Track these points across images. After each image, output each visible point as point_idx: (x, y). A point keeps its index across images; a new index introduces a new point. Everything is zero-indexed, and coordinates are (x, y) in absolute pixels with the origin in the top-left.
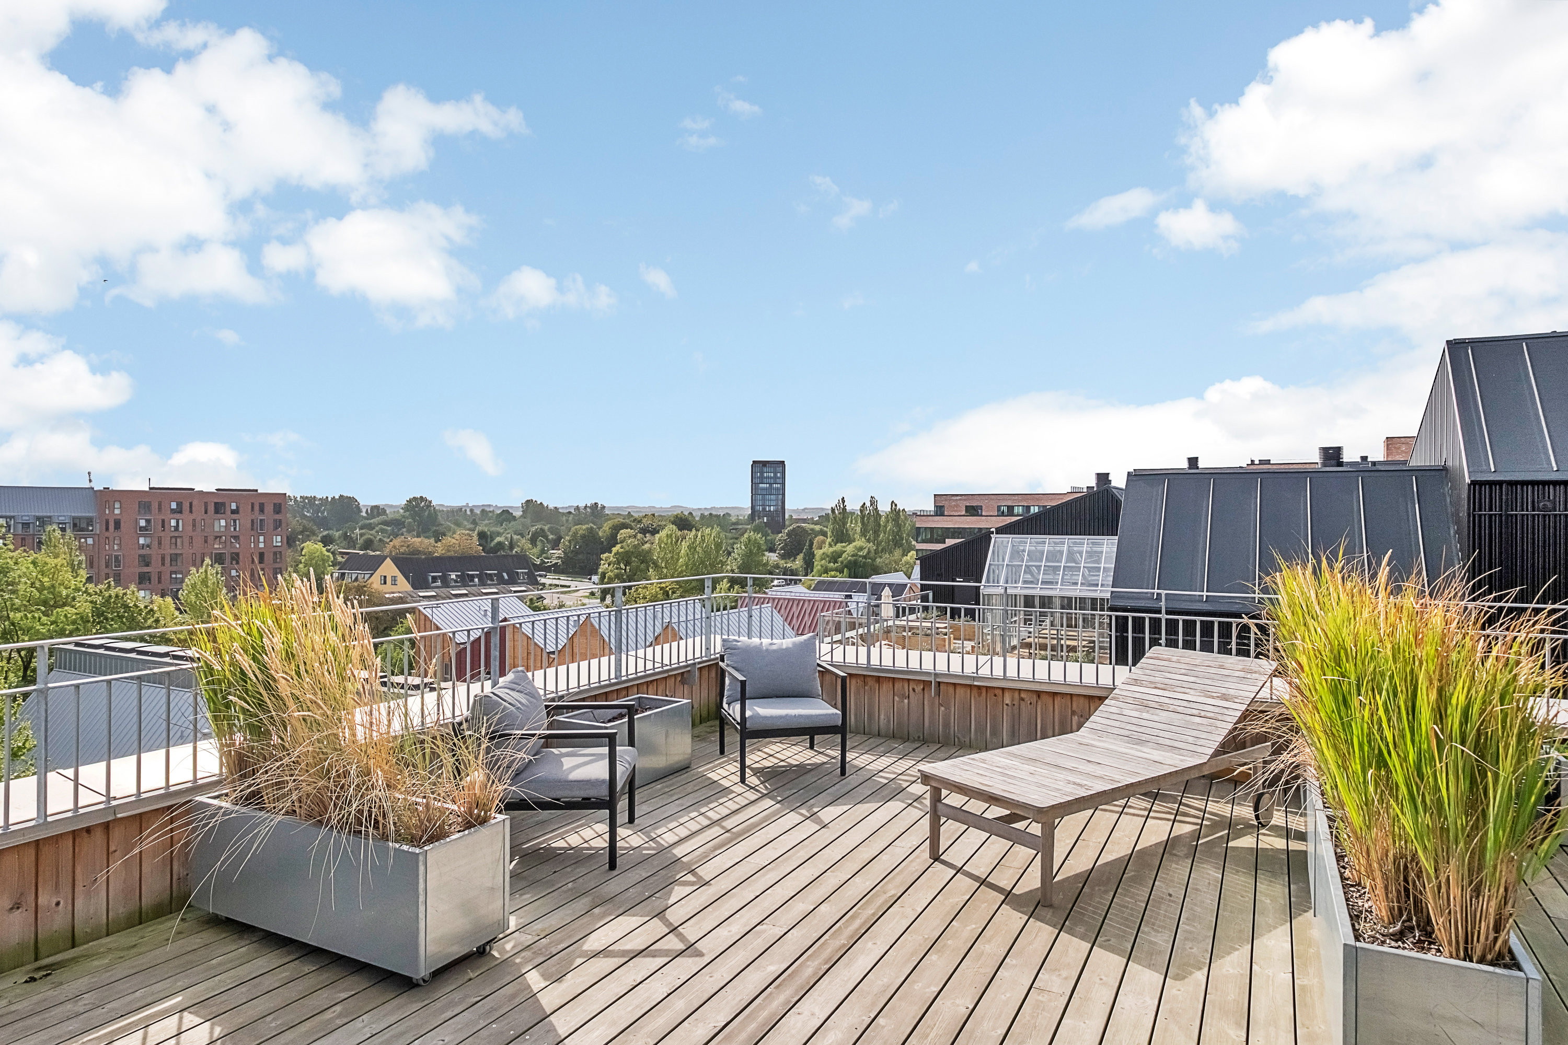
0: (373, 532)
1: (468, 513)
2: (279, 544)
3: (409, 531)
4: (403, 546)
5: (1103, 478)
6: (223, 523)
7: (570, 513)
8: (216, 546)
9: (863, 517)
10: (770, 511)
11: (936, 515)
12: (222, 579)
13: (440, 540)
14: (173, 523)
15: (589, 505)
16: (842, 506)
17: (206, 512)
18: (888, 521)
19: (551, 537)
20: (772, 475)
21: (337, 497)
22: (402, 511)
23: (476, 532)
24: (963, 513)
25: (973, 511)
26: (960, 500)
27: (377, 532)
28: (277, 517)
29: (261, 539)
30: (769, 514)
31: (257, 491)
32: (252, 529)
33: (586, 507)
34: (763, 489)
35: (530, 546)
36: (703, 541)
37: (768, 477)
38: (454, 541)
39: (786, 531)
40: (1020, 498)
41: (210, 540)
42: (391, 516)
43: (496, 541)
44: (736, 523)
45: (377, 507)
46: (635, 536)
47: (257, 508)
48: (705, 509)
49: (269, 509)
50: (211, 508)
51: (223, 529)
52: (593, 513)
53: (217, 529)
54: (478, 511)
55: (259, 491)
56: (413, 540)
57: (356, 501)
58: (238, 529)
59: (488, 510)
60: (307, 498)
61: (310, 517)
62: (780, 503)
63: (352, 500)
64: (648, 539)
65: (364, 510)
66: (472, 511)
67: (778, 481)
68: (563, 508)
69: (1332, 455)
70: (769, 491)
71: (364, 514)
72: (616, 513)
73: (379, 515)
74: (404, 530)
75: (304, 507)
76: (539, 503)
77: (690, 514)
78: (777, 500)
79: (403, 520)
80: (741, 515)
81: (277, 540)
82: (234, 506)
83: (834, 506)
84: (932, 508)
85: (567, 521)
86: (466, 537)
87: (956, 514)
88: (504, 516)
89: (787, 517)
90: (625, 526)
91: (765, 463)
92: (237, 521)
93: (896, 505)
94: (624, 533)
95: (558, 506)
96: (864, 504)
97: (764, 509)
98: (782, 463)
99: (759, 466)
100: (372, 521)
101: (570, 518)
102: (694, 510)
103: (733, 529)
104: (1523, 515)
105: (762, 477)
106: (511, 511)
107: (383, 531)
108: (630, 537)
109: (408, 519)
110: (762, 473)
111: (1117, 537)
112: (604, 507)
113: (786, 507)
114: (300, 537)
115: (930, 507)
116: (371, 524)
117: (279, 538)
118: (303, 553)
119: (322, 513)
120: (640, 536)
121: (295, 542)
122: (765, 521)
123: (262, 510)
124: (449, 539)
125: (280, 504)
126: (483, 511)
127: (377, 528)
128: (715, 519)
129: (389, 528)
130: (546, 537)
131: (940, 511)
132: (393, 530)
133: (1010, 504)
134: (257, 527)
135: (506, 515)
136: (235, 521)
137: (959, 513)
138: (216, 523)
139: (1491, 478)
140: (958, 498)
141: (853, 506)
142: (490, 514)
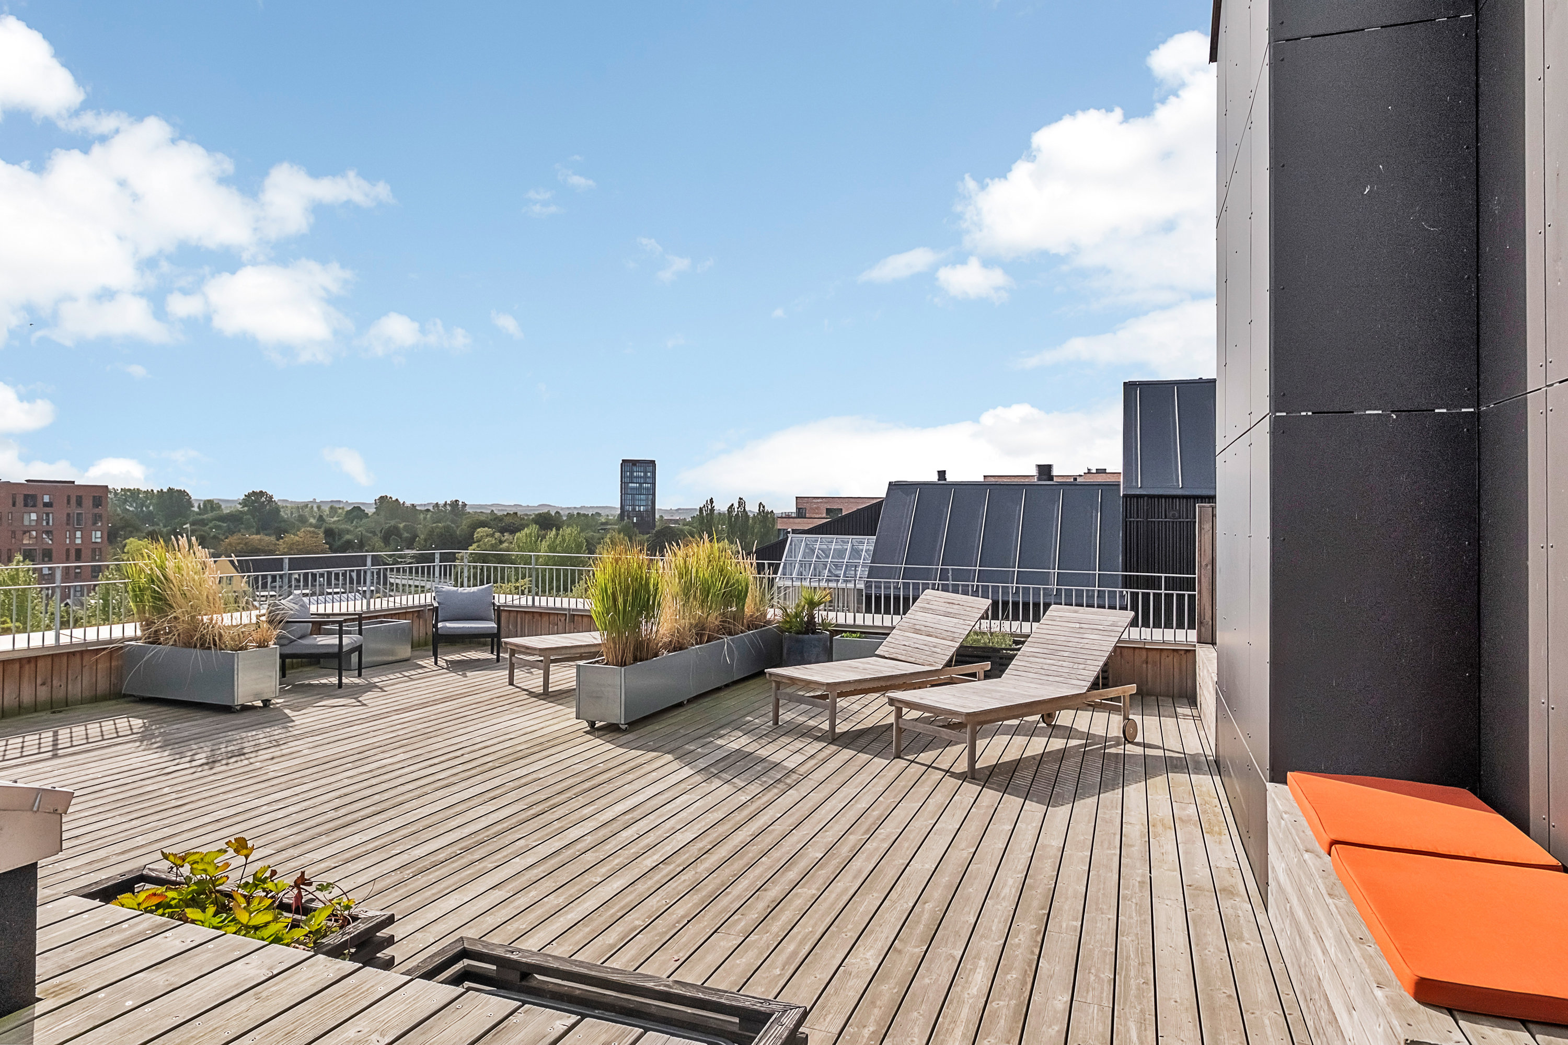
0: (207, 528)
1: (315, 509)
2: (99, 540)
3: (248, 528)
4: (240, 543)
6: (34, 516)
7: (428, 510)
8: (25, 542)
9: (730, 519)
10: (640, 511)
11: (798, 517)
12: (34, 576)
13: (282, 538)
15: (449, 502)
16: (709, 507)
17: (14, 505)
18: (755, 523)
19: (406, 535)
20: (642, 474)
21: (165, 490)
22: (239, 507)
23: (322, 529)
24: (824, 515)
25: (833, 513)
26: (821, 502)
27: (211, 528)
28: (96, 511)
29: (78, 534)
30: (639, 514)
31: (74, 482)
32: (68, 524)
33: (446, 504)
34: (632, 488)
35: (382, 544)
36: (564, 540)
37: (637, 477)
38: (297, 538)
39: (654, 532)
41: (19, 534)
42: (226, 511)
43: (344, 539)
44: (606, 523)
45: (210, 502)
46: (492, 535)
47: (73, 501)
48: (575, 508)
49: (88, 502)
50: (20, 501)
51: (34, 523)
52: (453, 511)
53: (26, 523)
54: (326, 509)
55: (76, 483)
56: (252, 537)
57: (188, 494)
58: (51, 523)
59: (337, 506)
60: (129, 490)
61: (133, 511)
62: (650, 503)
63: (183, 493)
64: (506, 537)
65: (196, 505)
66: (319, 508)
67: (648, 480)
68: (421, 505)
69: (1045, 471)
70: (639, 491)
71: (196, 509)
72: (479, 511)
73: (213, 509)
74: (243, 526)
75: (126, 501)
76: (394, 499)
77: (557, 512)
78: (647, 499)
79: (241, 515)
80: (612, 515)
81: (97, 536)
82: (46, 499)
83: (702, 506)
84: (794, 510)
85: (425, 519)
86: (312, 535)
87: (817, 516)
88: (355, 513)
89: (657, 516)
90: (483, 524)
91: (634, 463)
92: (51, 515)
93: (764, 507)
94: (481, 531)
95: (416, 503)
96: (733, 505)
97: (634, 510)
98: (653, 462)
99: (628, 465)
100: (205, 517)
101: (428, 516)
102: (562, 509)
103: (602, 529)
104: (1159, 522)
105: (631, 476)
106: (362, 508)
107: (217, 527)
108: (487, 536)
109: (246, 515)
110: (632, 472)
111: (875, 537)
112: (466, 505)
113: (657, 507)
114: (122, 533)
115: (792, 509)
116: (203, 520)
117: (99, 534)
118: (126, 550)
119: (148, 507)
120: (497, 535)
121: (116, 538)
122: (635, 521)
123: (79, 503)
124: (292, 536)
125: (100, 497)
126: (331, 508)
127: (211, 525)
128: (583, 518)
129: (225, 525)
130: (400, 536)
131: (801, 513)
132: (228, 526)
134: (73, 522)
135: (357, 512)
136: (48, 515)
137: (820, 516)
138: (26, 517)
139: (1138, 493)
140: (819, 500)
141: (721, 507)
142: (340, 511)
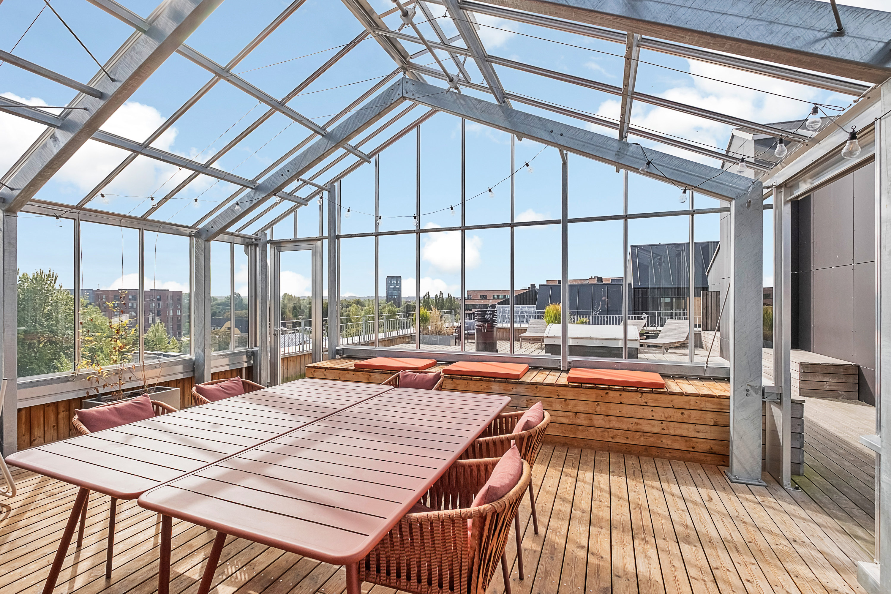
2: (179, 314)
5: (533, 285)
6: (154, 305)
7: (304, 299)
9: (436, 300)
10: (395, 298)
11: (468, 299)
14: (130, 305)
16: (428, 295)
18: (447, 302)
20: (396, 282)
24: (479, 298)
25: (484, 297)
26: (478, 293)
28: (178, 302)
29: (172, 312)
31: (168, 290)
32: (166, 308)
34: (391, 288)
37: (394, 283)
39: (403, 306)
40: (502, 292)
41: (148, 312)
42: (219, 301)
44: (380, 303)
47: (168, 298)
49: (174, 298)
51: (153, 308)
53: (151, 307)
55: (170, 290)
58: (160, 307)
67: (398, 284)
70: (394, 289)
78: (398, 293)
80: (382, 300)
82: (158, 297)
87: (476, 298)
89: (402, 300)
91: (392, 277)
93: (450, 295)
96: (437, 294)
97: (392, 297)
98: (400, 277)
99: (390, 279)
105: (391, 283)
107: (218, 308)
111: (536, 305)
113: (402, 296)
117: (179, 311)
122: (393, 302)
123: (172, 299)
125: (179, 296)
127: (215, 307)
131: (469, 297)
133: (498, 294)
134: (169, 307)
136: (159, 304)
138: (151, 305)
139: (639, 287)
141: (432, 295)
